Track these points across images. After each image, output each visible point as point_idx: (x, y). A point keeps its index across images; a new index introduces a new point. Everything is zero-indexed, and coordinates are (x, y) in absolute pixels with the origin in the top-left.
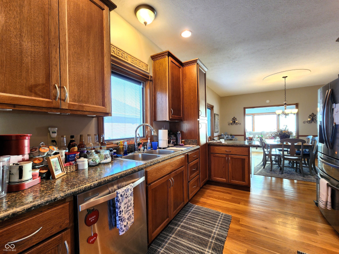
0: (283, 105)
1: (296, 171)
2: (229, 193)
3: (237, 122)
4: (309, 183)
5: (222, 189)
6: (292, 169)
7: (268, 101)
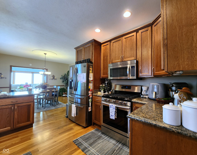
0: (44, 69)
1: (50, 105)
2: (16, 137)
3: (2, 76)
4: (58, 109)
5: (6, 138)
6: (48, 105)
7: (31, 65)
